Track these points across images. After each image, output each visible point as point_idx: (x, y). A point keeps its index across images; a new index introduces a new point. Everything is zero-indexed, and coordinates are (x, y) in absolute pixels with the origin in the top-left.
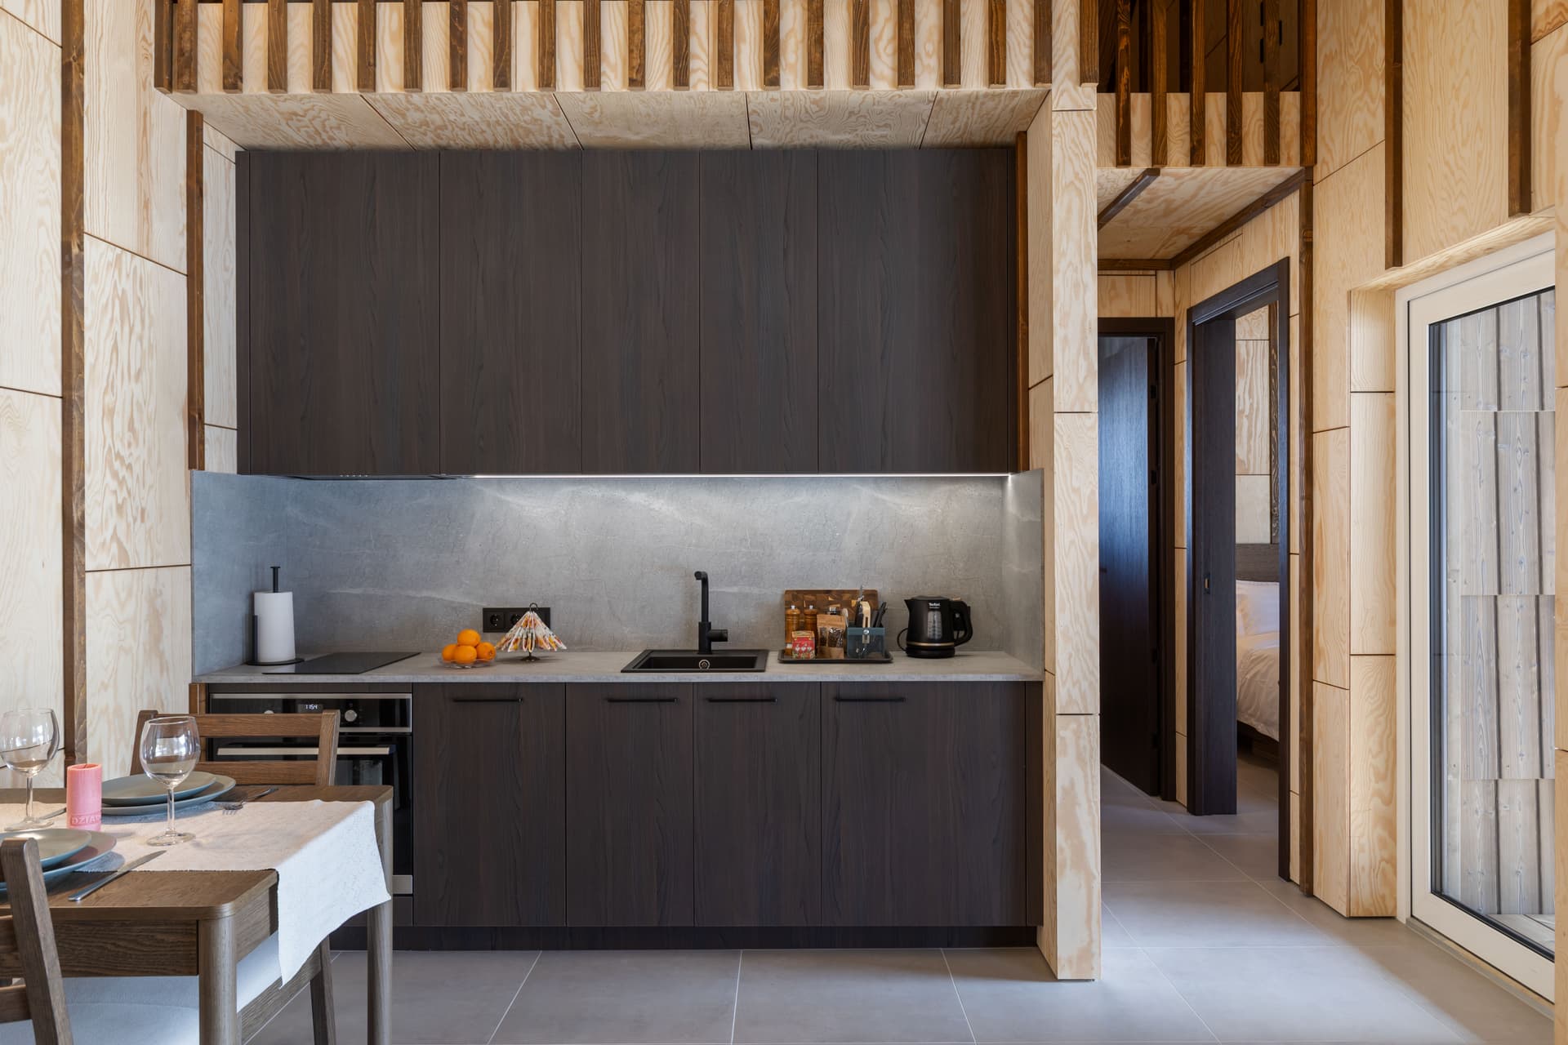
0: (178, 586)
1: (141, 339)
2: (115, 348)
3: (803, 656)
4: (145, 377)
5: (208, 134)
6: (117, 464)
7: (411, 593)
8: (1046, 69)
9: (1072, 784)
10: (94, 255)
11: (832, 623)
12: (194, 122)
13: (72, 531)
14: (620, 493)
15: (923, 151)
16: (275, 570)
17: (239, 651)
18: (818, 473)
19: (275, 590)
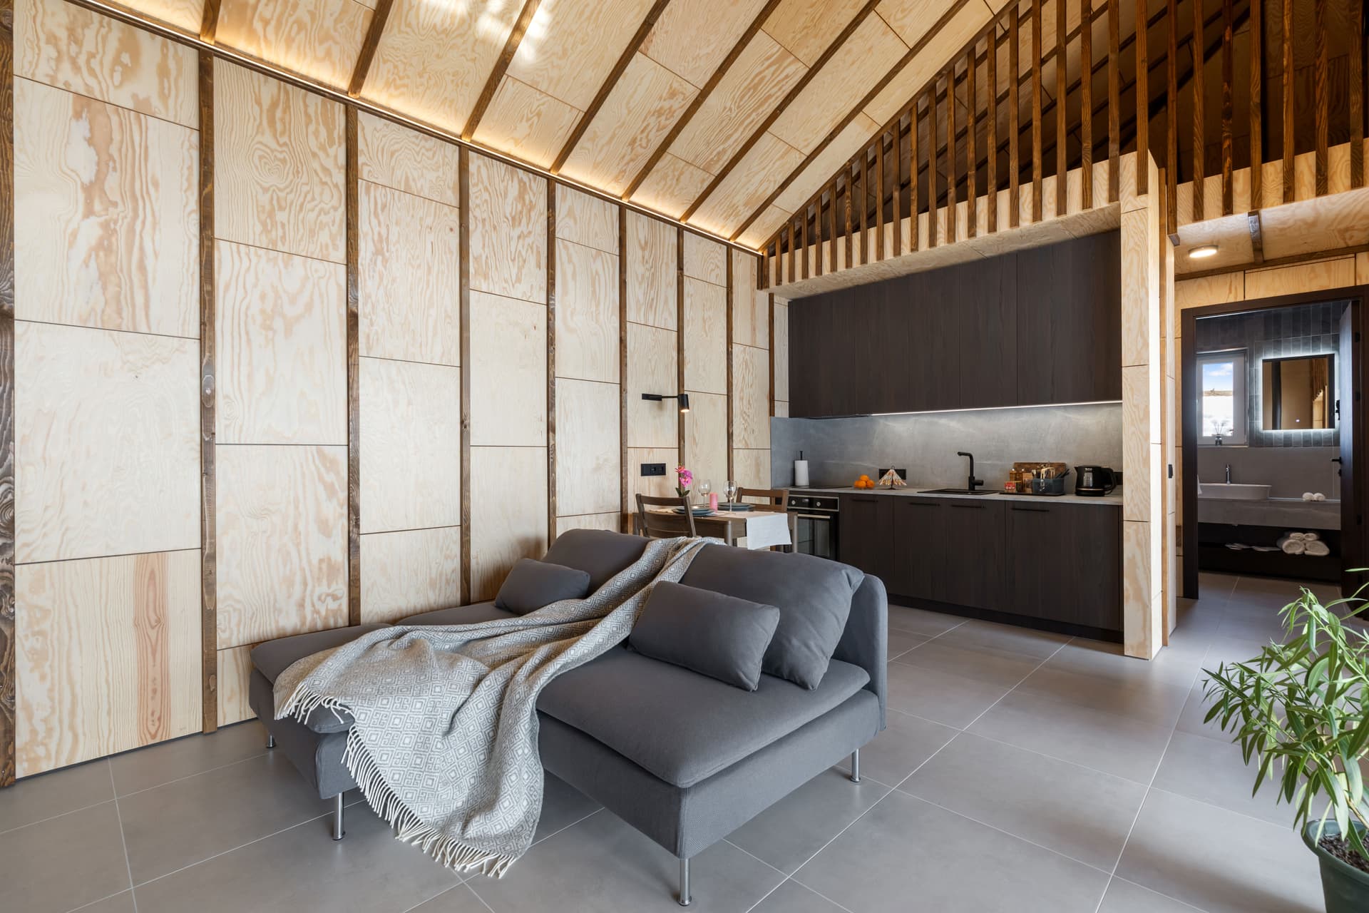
0: (766, 457)
1: (752, 374)
2: (744, 377)
3: (1010, 491)
4: (754, 387)
5: (776, 299)
6: (744, 415)
7: (853, 463)
8: (1115, 195)
9: (1134, 557)
10: (736, 349)
11: (1027, 477)
12: (771, 296)
13: (730, 436)
14: (935, 419)
15: (1077, 241)
16: (801, 452)
17: (789, 481)
18: (1017, 405)
19: (801, 459)
